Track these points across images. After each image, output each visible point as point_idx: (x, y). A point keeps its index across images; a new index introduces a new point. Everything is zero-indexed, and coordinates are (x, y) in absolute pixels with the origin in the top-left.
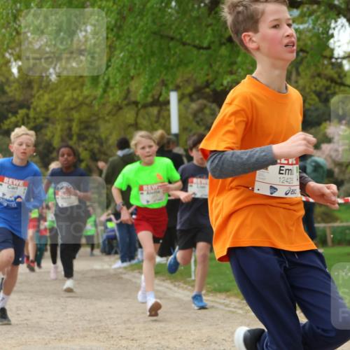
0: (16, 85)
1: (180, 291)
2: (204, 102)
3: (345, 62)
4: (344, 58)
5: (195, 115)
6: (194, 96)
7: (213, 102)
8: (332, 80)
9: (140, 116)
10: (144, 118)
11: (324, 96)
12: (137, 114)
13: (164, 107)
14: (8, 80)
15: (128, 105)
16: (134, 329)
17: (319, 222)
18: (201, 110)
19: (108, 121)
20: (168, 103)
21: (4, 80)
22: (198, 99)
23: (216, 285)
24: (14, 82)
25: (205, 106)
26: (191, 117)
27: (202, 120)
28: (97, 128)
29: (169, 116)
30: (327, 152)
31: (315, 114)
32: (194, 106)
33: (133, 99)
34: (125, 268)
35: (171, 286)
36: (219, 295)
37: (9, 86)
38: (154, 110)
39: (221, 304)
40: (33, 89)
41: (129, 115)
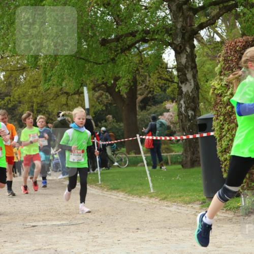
1: (93, 189)
2: (102, 92)
3: (173, 70)
4: (173, 68)
5: (98, 99)
6: (97, 89)
7: (107, 92)
8: (167, 80)
9: (69, 100)
10: (71, 100)
11: (164, 88)
12: (67, 99)
13: (81, 95)
15: (62, 94)
16: (70, 209)
17: (164, 153)
18: (101, 96)
19: (52, 103)
20: (83, 93)
22: (99, 90)
23: (112, 186)
24: (1, 83)
25: (103, 94)
26: (95, 100)
27: (101, 101)
28: (47, 106)
29: (84, 99)
30: (167, 117)
31: (160, 97)
32: (97, 94)
33: (65, 91)
34: (65, 178)
36: (113, 191)
38: (77, 97)
39: (114, 195)
40: (12, 86)
41: (63, 99)
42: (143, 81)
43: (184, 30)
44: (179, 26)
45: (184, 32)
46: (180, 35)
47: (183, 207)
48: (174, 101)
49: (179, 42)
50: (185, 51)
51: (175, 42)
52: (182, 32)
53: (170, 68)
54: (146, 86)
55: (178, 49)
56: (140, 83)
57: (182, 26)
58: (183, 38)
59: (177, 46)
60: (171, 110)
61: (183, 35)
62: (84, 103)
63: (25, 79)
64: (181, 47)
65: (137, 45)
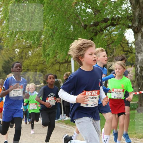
0: (17, 58)
4: (132, 43)
8: (128, 51)
9: (61, 67)
10: (62, 68)
12: (60, 66)
13: (69, 63)
14: (14, 56)
15: (56, 63)
20: (70, 62)
21: (13, 56)
24: (16, 57)
28: (46, 72)
29: (71, 67)
33: (58, 61)
35: (72, 128)
37: (15, 58)
38: (66, 65)
40: (23, 59)
41: (57, 67)
42: (111, 53)
43: (140, 17)
44: (137, 14)
45: (140, 18)
46: (137, 20)
47: (138, 140)
48: (133, 66)
49: (137, 25)
50: (140, 31)
51: (134, 25)
52: (139, 19)
53: (130, 43)
54: (113, 56)
55: (136, 30)
56: (109, 54)
57: (139, 14)
58: (139, 22)
59: (135, 27)
60: (130, 72)
61: (140, 20)
62: (71, 69)
63: (32, 54)
64: (138, 29)
65: (108, 28)
